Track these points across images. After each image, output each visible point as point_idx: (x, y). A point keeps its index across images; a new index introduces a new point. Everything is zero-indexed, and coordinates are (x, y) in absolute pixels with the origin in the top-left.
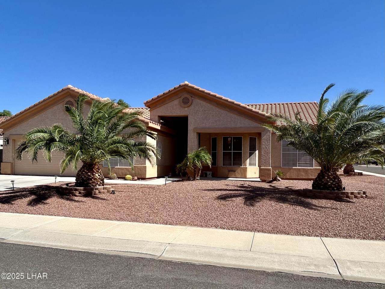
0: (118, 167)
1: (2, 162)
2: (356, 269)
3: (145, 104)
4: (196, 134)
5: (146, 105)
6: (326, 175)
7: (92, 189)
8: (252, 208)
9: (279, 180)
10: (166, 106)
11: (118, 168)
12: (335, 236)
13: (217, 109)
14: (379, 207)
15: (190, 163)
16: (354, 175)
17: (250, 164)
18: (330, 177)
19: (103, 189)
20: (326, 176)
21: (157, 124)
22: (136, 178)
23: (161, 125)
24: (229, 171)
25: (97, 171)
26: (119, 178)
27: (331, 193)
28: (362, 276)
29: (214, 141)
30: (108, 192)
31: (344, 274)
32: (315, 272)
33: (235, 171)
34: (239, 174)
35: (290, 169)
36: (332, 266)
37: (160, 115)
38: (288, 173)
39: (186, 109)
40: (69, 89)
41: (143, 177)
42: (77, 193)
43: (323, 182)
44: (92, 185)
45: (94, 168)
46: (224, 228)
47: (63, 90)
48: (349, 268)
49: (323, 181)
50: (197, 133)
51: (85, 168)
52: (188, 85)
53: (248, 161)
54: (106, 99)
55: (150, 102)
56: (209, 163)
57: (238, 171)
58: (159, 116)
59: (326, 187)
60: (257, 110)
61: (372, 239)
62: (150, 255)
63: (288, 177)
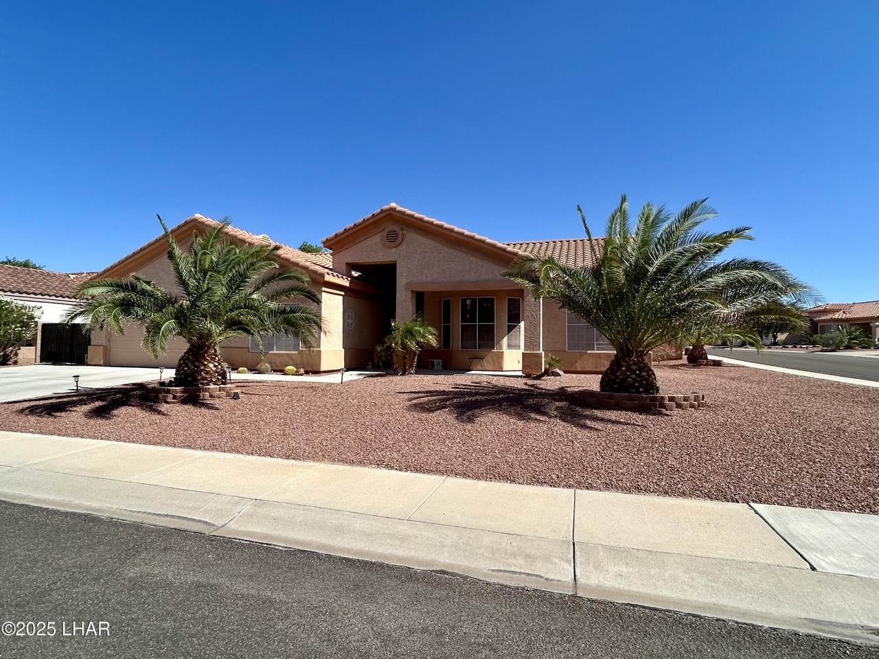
0: (275, 352)
1: (90, 344)
2: (613, 569)
3: (324, 243)
4: (410, 294)
5: (326, 245)
6: (624, 363)
7: (199, 390)
8: (469, 426)
9: (559, 375)
10: (359, 245)
11: (275, 354)
12: (608, 486)
13: (447, 249)
14: (719, 427)
15: (396, 344)
16: (706, 365)
17: (510, 346)
18: (632, 367)
19: (220, 391)
20: (624, 366)
21: (342, 277)
22: (302, 371)
23: (349, 279)
24: (473, 358)
25: (212, 359)
26: (275, 371)
27: (630, 399)
28: (621, 586)
29: (447, 305)
30: (228, 395)
31: (582, 580)
32: (521, 573)
33: (482, 359)
34: (489, 363)
35: (582, 355)
36: (562, 559)
37: (350, 260)
38: (579, 361)
39: (393, 250)
40: (195, 220)
41: (315, 369)
42: (170, 398)
43: (617, 377)
44: (201, 383)
45: (206, 352)
46: (392, 468)
47: (186, 223)
48: (598, 566)
49: (619, 376)
50: (412, 291)
51: (190, 353)
52: (395, 209)
53: (505, 340)
54: (260, 237)
55: (331, 240)
56: (433, 341)
57: (489, 358)
58: (348, 264)
59: (624, 386)
60: (516, 250)
61: (683, 494)
62: (202, 525)
63: (579, 370)
